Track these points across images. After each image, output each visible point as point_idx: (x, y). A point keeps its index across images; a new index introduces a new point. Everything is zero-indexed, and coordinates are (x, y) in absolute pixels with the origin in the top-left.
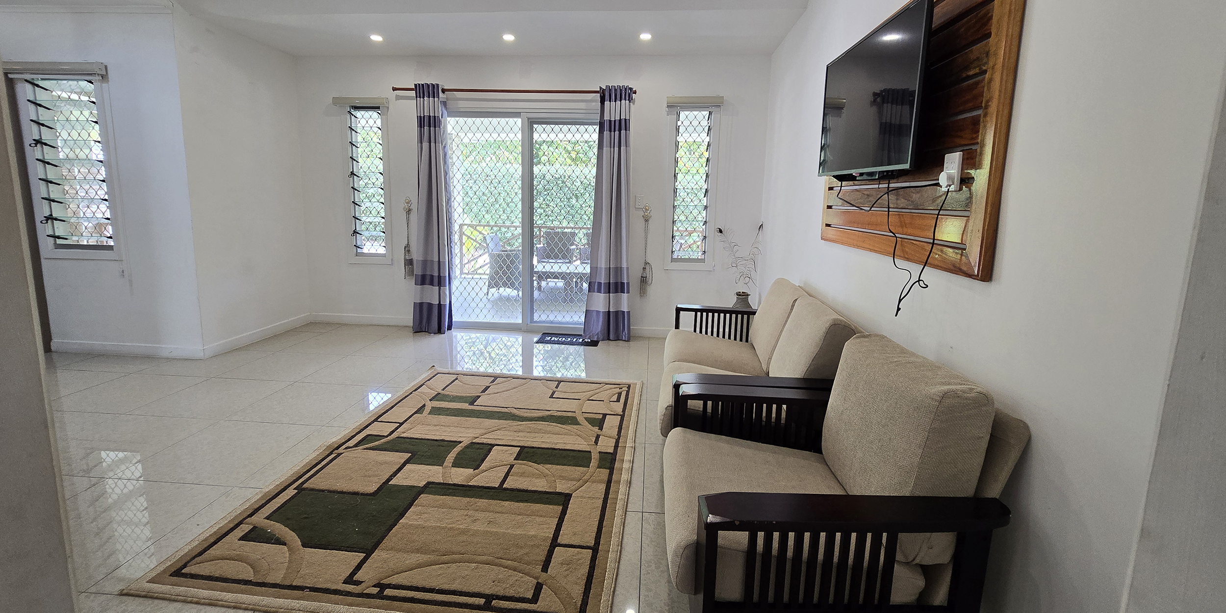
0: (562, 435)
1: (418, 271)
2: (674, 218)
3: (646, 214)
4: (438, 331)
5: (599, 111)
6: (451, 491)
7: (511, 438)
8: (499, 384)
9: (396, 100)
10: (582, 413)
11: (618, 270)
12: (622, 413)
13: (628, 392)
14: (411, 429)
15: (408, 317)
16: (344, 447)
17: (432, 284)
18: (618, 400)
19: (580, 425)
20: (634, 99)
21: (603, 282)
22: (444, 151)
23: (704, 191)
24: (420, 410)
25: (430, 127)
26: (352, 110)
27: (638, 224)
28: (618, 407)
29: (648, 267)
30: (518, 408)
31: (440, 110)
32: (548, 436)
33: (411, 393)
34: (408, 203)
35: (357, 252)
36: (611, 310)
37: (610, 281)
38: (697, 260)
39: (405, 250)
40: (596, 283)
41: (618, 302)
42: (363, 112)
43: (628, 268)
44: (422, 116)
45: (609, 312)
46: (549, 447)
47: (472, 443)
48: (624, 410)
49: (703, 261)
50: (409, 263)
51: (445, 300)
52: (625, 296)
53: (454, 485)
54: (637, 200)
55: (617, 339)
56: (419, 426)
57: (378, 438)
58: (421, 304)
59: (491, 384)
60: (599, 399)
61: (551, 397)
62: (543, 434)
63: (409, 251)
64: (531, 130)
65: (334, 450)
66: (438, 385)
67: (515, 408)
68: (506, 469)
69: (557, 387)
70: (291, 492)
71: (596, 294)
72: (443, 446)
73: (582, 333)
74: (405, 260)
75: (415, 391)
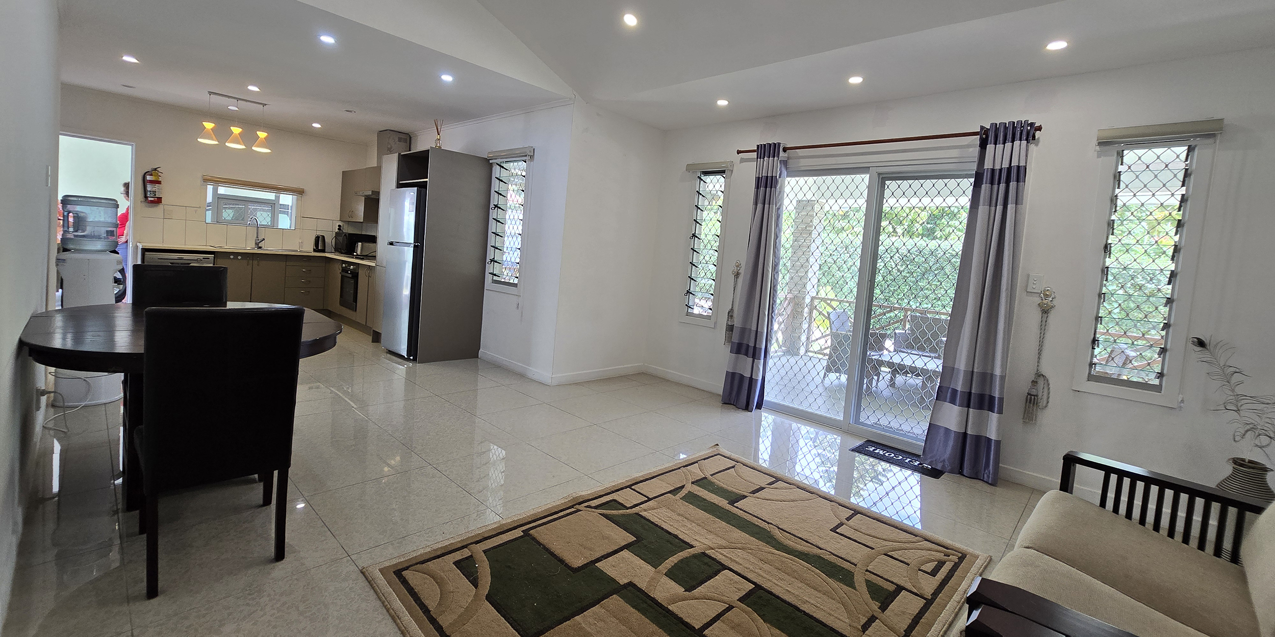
0: (820, 591)
1: (736, 339)
2: (1098, 312)
3: (1045, 302)
4: (746, 407)
5: (976, 159)
6: (645, 605)
7: (751, 568)
8: (776, 488)
9: (740, 163)
10: (867, 571)
11: (987, 378)
12: (930, 597)
13: (956, 566)
14: (655, 509)
15: (718, 385)
16: (586, 504)
17: (746, 354)
18: (934, 573)
19: (854, 588)
20: (1039, 138)
21: (959, 388)
22: (777, 213)
23: (1168, 274)
24: (674, 492)
25: (766, 187)
26: (702, 175)
27: (1028, 315)
28: (928, 585)
29: (1041, 382)
30: (781, 529)
31: (778, 170)
32: (800, 585)
33: (679, 468)
34: (737, 266)
35: (688, 311)
36: (969, 432)
37: (971, 390)
38: (1144, 386)
39: (728, 315)
40: (950, 390)
41: (983, 423)
42: (712, 177)
43: (1003, 378)
44: (760, 176)
45: (965, 434)
46: (793, 603)
47: (704, 553)
48: (936, 594)
49: (1158, 388)
50: (730, 328)
51: (757, 375)
52: (994, 417)
53: (653, 600)
54: (1031, 281)
55: (975, 476)
56: (664, 509)
57: (620, 507)
58: (733, 374)
59: (768, 486)
60: (903, 559)
61: (834, 530)
62: (793, 580)
63: (732, 316)
64: (882, 187)
65: (575, 505)
66: (710, 468)
67: (779, 528)
68: (722, 607)
69: (848, 519)
70: (518, 533)
71: (947, 405)
72: (671, 544)
73: (921, 453)
74: (727, 325)
75: (684, 467)
